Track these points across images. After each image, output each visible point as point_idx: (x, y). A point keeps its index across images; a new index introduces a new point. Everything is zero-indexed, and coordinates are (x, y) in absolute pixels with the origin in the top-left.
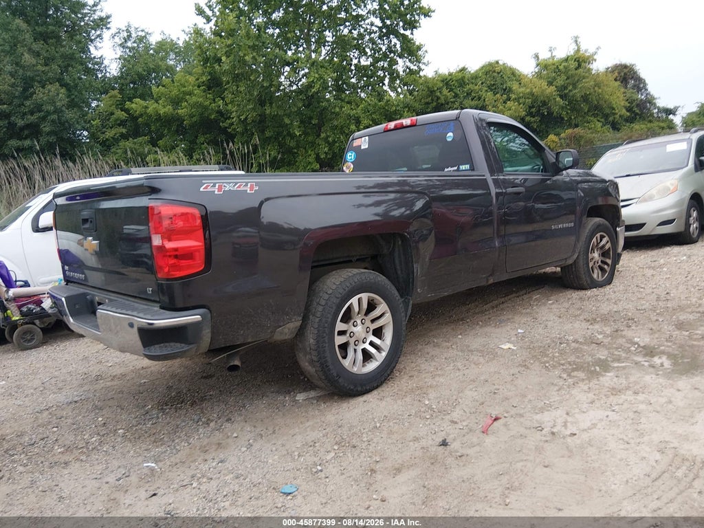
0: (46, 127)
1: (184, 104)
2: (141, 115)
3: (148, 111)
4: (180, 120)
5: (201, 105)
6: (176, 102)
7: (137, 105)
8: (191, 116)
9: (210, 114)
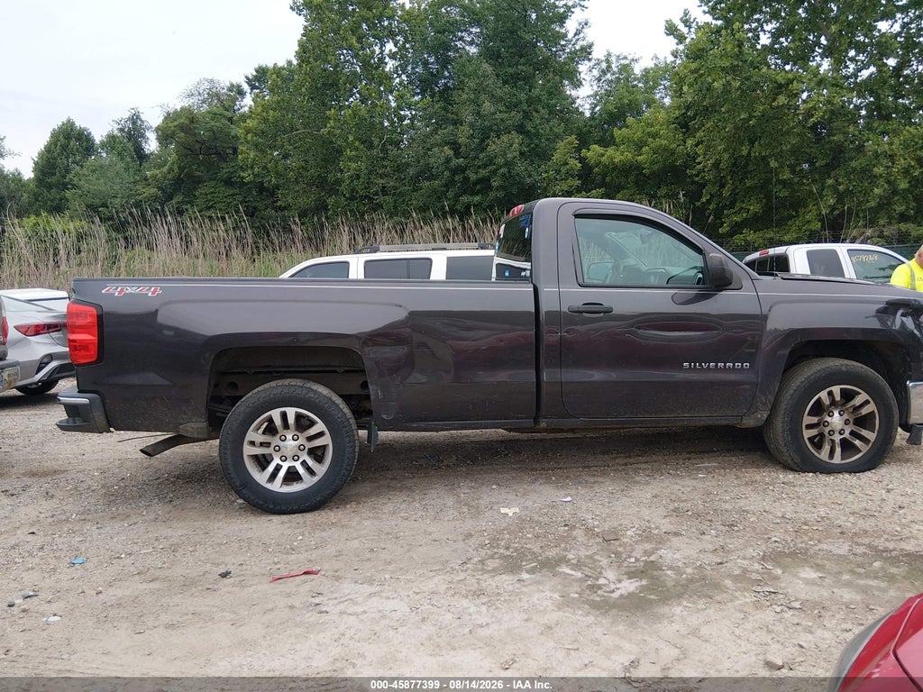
0: (495, 183)
1: (645, 149)
2: (597, 165)
3: (603, 159)
4: (638, 168)
5: (666, 149)
6: (640, 145)
7: (594, 152)
8: (653, 163)
9: (676, 160)
